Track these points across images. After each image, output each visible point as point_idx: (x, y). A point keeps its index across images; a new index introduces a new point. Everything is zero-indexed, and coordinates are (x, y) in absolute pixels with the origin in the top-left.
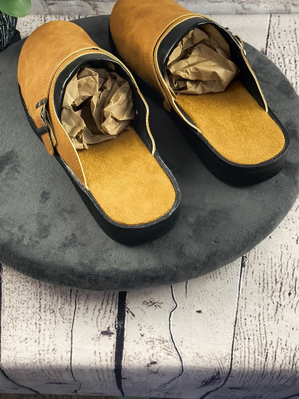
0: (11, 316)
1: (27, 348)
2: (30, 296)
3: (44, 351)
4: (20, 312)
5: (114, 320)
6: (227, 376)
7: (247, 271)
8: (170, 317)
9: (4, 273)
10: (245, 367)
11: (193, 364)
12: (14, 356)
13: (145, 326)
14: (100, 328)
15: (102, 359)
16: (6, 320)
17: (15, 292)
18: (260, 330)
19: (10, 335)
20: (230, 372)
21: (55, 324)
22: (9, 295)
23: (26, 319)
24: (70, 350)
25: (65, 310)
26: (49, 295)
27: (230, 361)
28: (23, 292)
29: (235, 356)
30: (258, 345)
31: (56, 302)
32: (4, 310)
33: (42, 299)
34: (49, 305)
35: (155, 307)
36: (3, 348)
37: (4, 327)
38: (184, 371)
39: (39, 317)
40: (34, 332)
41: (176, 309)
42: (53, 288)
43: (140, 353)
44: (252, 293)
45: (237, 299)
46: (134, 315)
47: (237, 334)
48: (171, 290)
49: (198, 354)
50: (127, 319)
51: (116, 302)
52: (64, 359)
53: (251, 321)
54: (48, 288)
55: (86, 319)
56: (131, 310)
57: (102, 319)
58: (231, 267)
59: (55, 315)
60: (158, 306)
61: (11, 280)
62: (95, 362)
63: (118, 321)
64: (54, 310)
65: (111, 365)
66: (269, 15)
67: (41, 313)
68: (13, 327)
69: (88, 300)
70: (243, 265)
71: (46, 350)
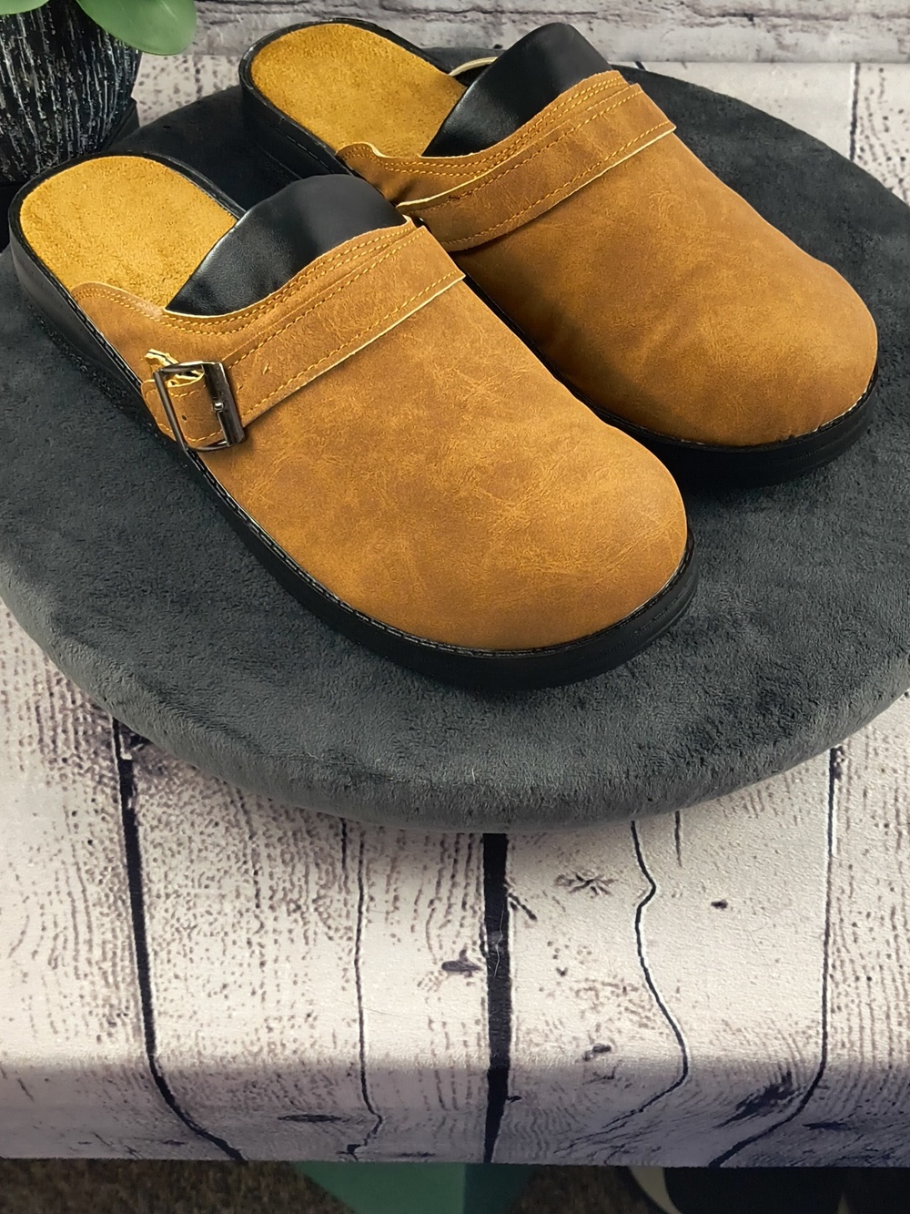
0: (174, 921)
1: (231, 1011)
2: (224, 865)
3: (280, 1019)
4: (200, 910)
5: (477, 932)
6: (811, 1084)
7: (848, 791)
8: (638, 921)
9: (142, 799)
10: (863, 1058)
11: (715, 1052)
12: (193, 1034)
13: (567, 947)
14: (438, 953)
15: (451, 1041)
16: (161, 933)
17: (179, 853)
18: (897, 954)
19: (177, 977)
20: (820, 1074)
21: (307, 943)
22: (164, 862)
23: (219, 930)
24: (358, 1016)
25: (331, 901)
26: (279, 860)
27: (821, 1042)
28: (204, 854)
29: (832, 1026)
30: (897, 995)
31: (303, 880)
32: (151, 904)
33: (260, 873)
34: (284, 889)
35: (592, 894)
36: (160, 1014)
37: (156, 953)
38: (689, 1073)
39: (256, 925)
40: (245, 965)
41: (653, 898)
42: (291, 841)
43: (561, 1023)
44: (867, 851)
45: (826, 869)
46: (533, 917)
47: (834, 967)
48: (633, 846)
49: (727, 1024)
50: (515, 927)
51: (478, 878)
52: (340, 1043)
53: (871, 929)
54: (274, 840)
55: (396, 929)
56: (523, 903)
57: (441, 927)
58: (801, 780)
59: (303, 918)
60: (602, 889)
61: (164, 818)
62: (433, 1051)
63: (489, 933)
64: (301, 902)
65: (480, 1058)
66: (853, 66)
67: (262, 912)
68: (182, 953)
69: (395, 875)
70: (835, 773)
71: (285, 1019)
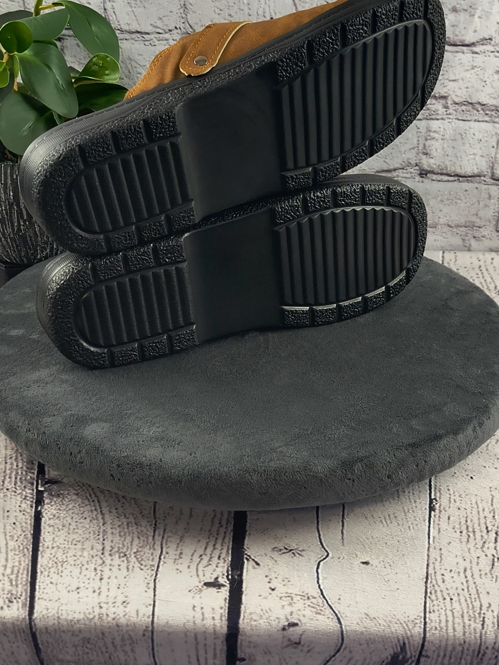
0: (55, 559)
1: (80, 599)
2: (87, 536)
3: (107, 603)
4: (70, 554)
5: (225, 569)
6: (418, 653)
7: (439, 516)
8: (318, 568)
9: (46, 507)
10: (448, 636)
11: (360, 629)
12: (56, 608)
13: (276, 578)
14: (202, 578)
15: (205, 617)
16: (46, 563)
17: (63, 530)
18: (468, 588)
19: (51, 583)
20: (423, 645)
21: (128, 571)
22: (53, 533)
23: (79, 563)
24: (153, 603)
25: (144, 554)
26: (118, 535)
27: (422, 626)
28: (76, 530)
29: (429, 619)
30: (468, 607)
31: (130, 544)
32: (43, 551)
33: (106, 540)
34: (118, 547)
35: (293, 555)
36: (39, 599)
37: (42, 572)
38: (345, 641)
39: (100, 562)
40: (91, 579)
41: (327, 559)
42: (126, 527)
43: (270, 610)
44: (450, 542)
45: (427, 549)
46: (258, 564)
47: (431, 593)
48: (317, 535)
49: (367, 615)
50: (247, 568)
51: (228, 547)
52: (141, 615)
53: (453, 577)
54: (116, 526)
55: (179, 567)
56: (253, 557)
57: (204, 567)
58: (413, 511)
59: (127, 560)
60: (298, 554)
61: (57, 515)
62: (194, 621)
63: (232, 571)
64: (127, 553)
65: (221, 626)
67: (104, 556)
68: (57, 572)
69: (182, 543)
70: (432, 509)
71: (110, 603)
